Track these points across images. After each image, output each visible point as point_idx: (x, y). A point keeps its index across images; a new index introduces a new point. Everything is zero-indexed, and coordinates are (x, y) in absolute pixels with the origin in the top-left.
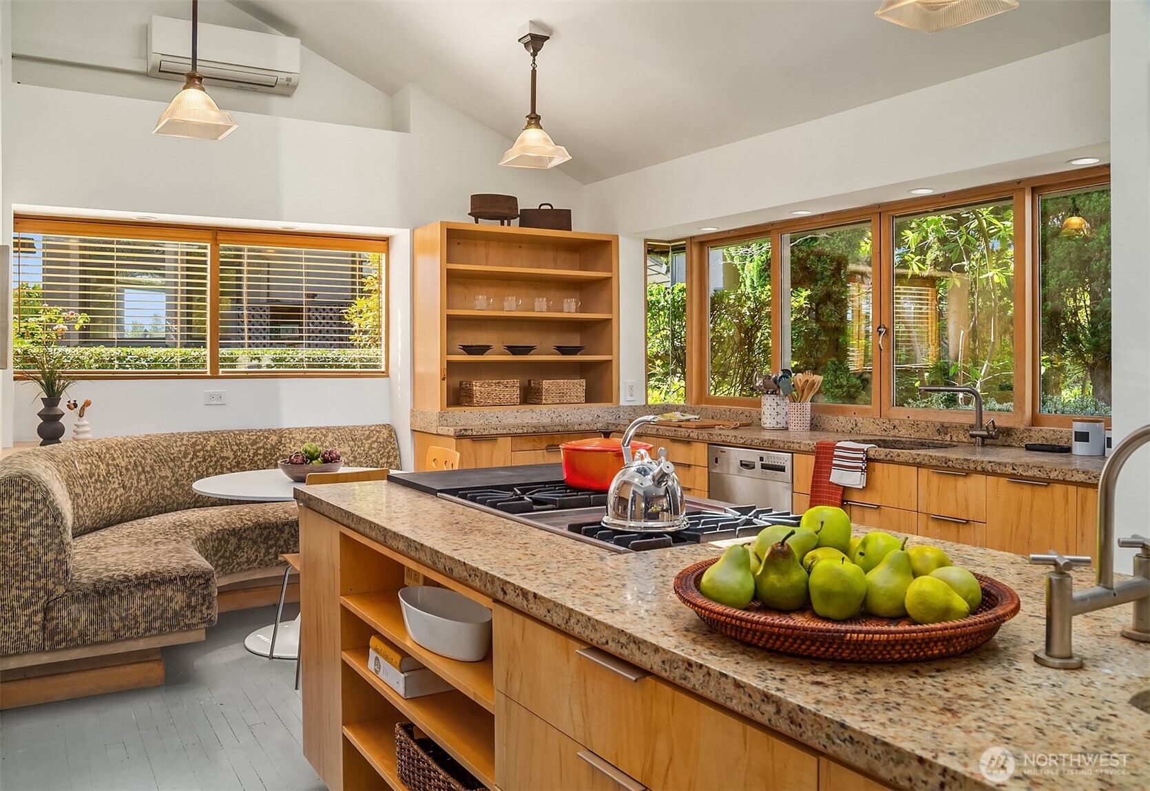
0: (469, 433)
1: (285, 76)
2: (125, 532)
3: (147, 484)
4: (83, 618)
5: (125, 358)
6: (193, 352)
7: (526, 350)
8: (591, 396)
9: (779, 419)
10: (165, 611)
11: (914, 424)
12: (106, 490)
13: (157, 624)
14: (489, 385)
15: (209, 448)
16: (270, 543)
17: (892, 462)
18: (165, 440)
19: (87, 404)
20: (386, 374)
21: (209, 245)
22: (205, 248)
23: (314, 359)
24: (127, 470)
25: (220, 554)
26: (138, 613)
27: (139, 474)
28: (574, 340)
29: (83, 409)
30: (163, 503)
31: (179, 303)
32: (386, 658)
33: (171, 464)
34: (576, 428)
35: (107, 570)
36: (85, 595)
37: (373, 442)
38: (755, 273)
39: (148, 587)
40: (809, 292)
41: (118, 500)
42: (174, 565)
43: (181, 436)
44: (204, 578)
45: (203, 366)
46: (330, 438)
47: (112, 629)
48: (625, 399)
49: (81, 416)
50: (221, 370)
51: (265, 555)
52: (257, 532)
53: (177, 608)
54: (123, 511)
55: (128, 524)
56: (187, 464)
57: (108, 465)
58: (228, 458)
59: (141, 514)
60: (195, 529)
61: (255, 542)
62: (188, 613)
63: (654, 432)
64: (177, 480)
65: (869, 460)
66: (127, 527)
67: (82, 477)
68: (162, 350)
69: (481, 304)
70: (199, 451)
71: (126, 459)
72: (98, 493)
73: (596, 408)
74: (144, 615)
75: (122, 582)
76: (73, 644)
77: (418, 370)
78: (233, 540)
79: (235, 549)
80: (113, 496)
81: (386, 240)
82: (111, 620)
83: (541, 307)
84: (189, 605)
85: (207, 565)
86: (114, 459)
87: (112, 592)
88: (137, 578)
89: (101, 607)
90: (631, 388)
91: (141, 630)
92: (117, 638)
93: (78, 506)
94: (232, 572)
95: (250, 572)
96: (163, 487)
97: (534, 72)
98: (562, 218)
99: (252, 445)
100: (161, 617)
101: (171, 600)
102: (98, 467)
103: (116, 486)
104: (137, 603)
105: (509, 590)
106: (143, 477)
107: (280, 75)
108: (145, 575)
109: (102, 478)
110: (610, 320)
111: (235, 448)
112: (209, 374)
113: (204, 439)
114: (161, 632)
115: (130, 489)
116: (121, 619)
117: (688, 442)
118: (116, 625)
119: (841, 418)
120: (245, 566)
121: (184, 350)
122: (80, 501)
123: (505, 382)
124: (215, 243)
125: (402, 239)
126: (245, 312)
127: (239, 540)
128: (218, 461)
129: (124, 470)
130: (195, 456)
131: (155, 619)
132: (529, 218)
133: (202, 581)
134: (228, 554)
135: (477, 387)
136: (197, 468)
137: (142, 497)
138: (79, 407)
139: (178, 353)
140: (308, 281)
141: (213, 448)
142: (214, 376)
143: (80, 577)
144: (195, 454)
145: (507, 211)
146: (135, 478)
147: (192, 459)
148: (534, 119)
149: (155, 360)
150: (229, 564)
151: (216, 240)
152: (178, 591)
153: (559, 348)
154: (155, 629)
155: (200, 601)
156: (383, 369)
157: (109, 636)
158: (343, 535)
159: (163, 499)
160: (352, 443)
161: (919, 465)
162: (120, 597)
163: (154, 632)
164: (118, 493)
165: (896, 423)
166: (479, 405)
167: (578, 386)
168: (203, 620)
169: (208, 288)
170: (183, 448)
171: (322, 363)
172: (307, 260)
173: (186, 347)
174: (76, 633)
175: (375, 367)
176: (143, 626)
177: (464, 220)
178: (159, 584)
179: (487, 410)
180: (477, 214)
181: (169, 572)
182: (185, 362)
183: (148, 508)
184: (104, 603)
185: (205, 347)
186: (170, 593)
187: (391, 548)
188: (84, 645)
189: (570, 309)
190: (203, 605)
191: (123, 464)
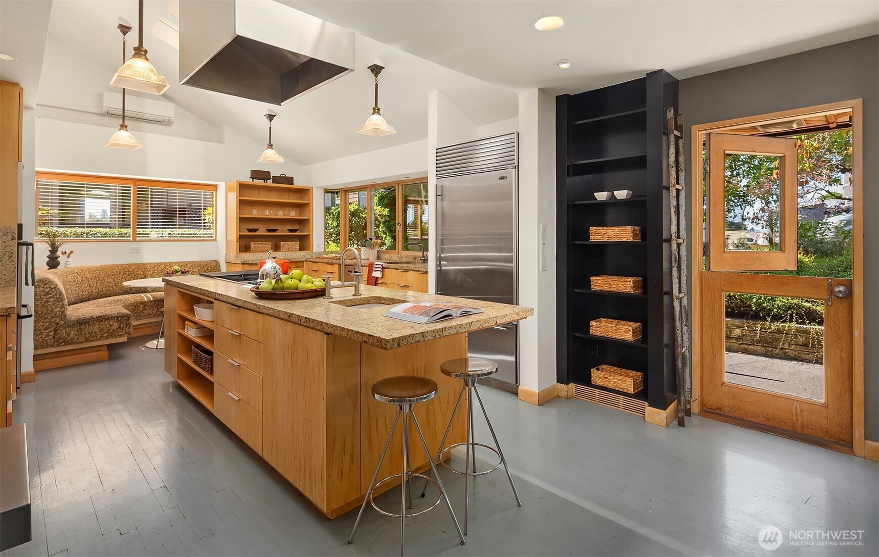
0: (248, 262)
1: (167, 118)
2: (91, 303)
3: (101, 285)
4: (72, 333)
5: (89, 233)
6: (125, 231)
7: (275, 231)
8: (301, 249)
9: (366, 256)
10: (109, 329)
11: (407, 256)
12: (81, 287)
13: (106, 335)
14: (258, 244)
15: (131, 270)
16: (159, 307)
17: (389, 268)
18: (110, 267)
19: (71, 252)
20: (215, 240)
21: (132, 187)
22: (130, 187)
23: (184, 234)
24: (91, 279)
25: (136, 311)
26: (97, 331)
27: (97, 281)
28: (297, 227)
29: (69, 254)
30: (108, 293)
31: (117, 210)
32: (190, 326)
33: (113, 277)
34: (293, 260)
35: (83, 315)
36: (73, 324)
37: (209, 267)
38: (377, 201)
39: (102, 320)
40: (388, 210)
41: (87, 292)
42: (113, 313)
43: (118, 266)
44: (128, 317)
45: (130, 237)
46: (189, 266)
47: (85, 337)
48: (315, 249)
49: (68, 257)
50: (138, 238)
51: (156, 312)
52: (153, 302)
53: (115, 329)
54: (89, 296)
55: (92, 301)
56: (121, 277)
57: (82, 277)
58: (140, 274)
59: (98, 297)
60: (124, 302)
61: (152, 307)
62: (120, 330)
63: (321, 261)
64: (115, 284)
65: (383, 268)
66: (92, 302)
67: (70, 282)
68: (108, 230)
69: (255, 213)
70: (126, 271)
71: (91, 275)
72: (77, 288)
73: (303, 253)
74: (100, 331)
75: (90, 319)
76: (67, 343)
77: (228, 238)
78: (142, 306)
79: (142, 310)
80: (84, 290)
81: (215, 186)
82: (85, 334)
83: (280, 214)
84: (120, 327)
85: (128, 312)
86: (85, 275)
87: (85, 323)
88: (97, 317)
89: (80, 329)
90: (318, 245)
91: (98, 337)
92: (87, 341)
93: (68, 293)
94: (141, 319)
95: (150, 319)
96: (109, 286)
97: (270, 128)
98: (290, 180)
99: (152, 269)
100: (107, 332)
101: (112, 325)
102: (77, 278)
103: (86, 286)
104: (96, 328)
105: (216, 294)
106: (99, 282)
107: (165, 118)
108: (101, 316)
109: (79, 282)
110: (309, 219)
111: (144, 270)
112: (132, 240)
113: (129, 266)
114: (107, 338)
115: (93, 287)
116: (89, 333)
117: (332, 264)
118: (87, 336)
119: (387, 255)
120: (147, 317)
121: (120, 230)
122: (69, 291)
123: (265, 243)
124: (135, 185)
125: (222, 187)
126: (149, 214)
127: (144, 306)
128: (135, 275)
129: (90, 279)
130: (124, 273)
131: (105, 333)
132: (276, 180)
133: (126, 318)
134: (139, 311)
135: (252, 245)
136: (125, 278)
137: (98, 290)
138: (67, 254)
139: (117, 231)
140: (179, 202)
141: (133, 271)
142: (134, 240)
143: (71, 318)
144: (124, 272)
145: (266, 177)
146: (95, 283)
147: (123, 275)
148: (270, 146)
149: (105, 234)
150: (139, 316)
151: (135, 184)
152: (115, 322)
153: (288, 230)
154: (105, 337)
155: (125, 325)
156: (214, 238)
157: (84, 340)
158: (179, 291)
159: (109, 291)
160: (199, 268)
161: (396, 269)
162: (89, 325)
163: (104, 338)
164: (87, 289)
165: (402, 256)
166: (253, 252)
167: (296, 244)
168: (126, 333)
169: (132, 204)
170: (119, 270)
171: (189, 235)
172: (179, 193)
173: (121, 228)
174: (69, 339)
175: (212, 237)
176: (99, 336)
177: (247, 180)
178: (106, 320)
179: (257, 254)
180: (253, 178)
181: (111, 315)
182: (120, 235)
183: (101, 295)
184: (82, 327)
185: (130, 228)
186: (111, 323)
187: (191, 291)
188: (72, 343)
189: (293, 214)
190: (126, 327)
191: (89, 277)
